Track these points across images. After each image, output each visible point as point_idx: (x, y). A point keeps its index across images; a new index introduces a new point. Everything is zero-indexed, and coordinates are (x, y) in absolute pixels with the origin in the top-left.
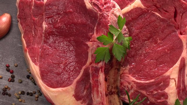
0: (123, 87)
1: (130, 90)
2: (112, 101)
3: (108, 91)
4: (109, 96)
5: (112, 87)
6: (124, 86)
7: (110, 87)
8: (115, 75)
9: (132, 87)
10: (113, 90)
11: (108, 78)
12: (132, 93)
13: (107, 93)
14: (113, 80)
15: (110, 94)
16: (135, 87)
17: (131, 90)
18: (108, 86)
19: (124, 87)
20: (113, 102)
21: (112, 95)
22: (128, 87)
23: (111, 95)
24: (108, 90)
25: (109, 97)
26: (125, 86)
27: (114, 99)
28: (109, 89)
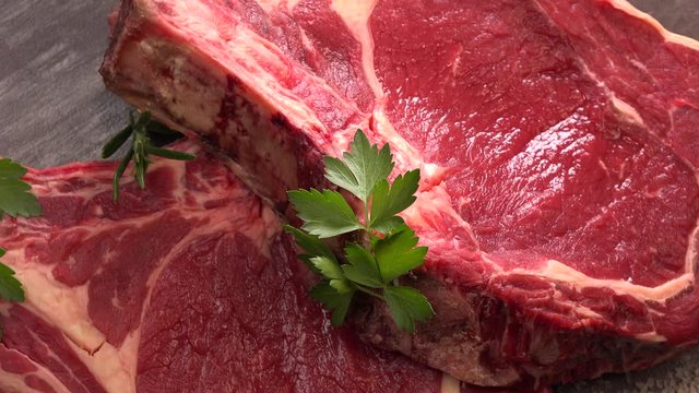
0: (218, 178)
1: (185, 190)
2: (201, 88)
3: (239, 101)
4: (222, 91)
5: (244, 132)
6: (217, 181)
7: (247, 122)
8: (274, 176)
9: (190, 201)
10: (232, 126)
11: (279, 137)
12: (175, 187)
13: (237, 90)
14: (263, 154)
15: (227, 104)
16: (183, 212)
17: (186, 193)
18: (255, 117)
19: (213, 180)
20: (196, 90)
21: (217, 108)
22: (204, 190)
23: (223, 102)
24: (245, 103)
25: (219, 87)
26: (213, 184)
27: (202, 107)
28: (245, 109)
